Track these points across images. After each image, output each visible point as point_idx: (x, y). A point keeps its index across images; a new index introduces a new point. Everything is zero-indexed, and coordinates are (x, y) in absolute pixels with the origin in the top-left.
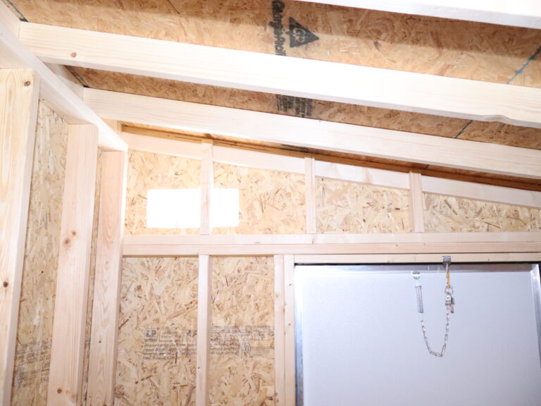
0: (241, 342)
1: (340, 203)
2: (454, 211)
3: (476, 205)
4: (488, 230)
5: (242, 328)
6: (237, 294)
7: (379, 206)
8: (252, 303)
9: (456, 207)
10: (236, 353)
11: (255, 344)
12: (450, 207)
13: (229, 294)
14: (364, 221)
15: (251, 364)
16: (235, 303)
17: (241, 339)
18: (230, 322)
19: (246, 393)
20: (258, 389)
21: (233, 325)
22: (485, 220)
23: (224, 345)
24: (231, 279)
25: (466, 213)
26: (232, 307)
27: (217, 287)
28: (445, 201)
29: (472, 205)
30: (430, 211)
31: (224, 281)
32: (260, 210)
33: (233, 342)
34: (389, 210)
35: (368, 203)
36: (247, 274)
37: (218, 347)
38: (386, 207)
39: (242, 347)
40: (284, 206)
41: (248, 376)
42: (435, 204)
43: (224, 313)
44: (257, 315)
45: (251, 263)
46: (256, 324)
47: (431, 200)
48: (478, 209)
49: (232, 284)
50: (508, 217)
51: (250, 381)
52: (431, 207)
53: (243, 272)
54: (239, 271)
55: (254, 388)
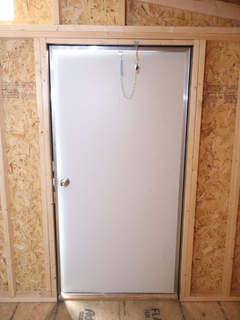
0: (20, 91)
1: (77, 5)
2: (146, 13)
3: (160, 9)
4: (165, 26)
5: (20, 83)
6: (16, 63)
7: (101, 8)
8: (25, 69)
9: (148, 10)
10: (18, 98)
11: (28, 92)
12: (144, 10)
13: (11, 63)
14: (92, 18)
15: (26, 104)
16: (15, 68)
17: (20, 90)
18: (13, 80)
19: (24, 119)
20: (31, 117)
21: (14, 81)
22: (164, 20)
23: (10, 93)
24: (12, 54)
25: (154, 14)
26: (13, 71)
27: (3, 59)
28: (142, 6)
29: (158, 9)
30: (132, 12)
31: (7, 55)
32: (27, 9)
33: (16, 91)
34: (107, 11)
35: (94, 6)
36: (21, 51)
37: (7, 94)
38: (105, 9)
39: (21, 94)
40: (42, 7)
41: (25, 110)
42: (135, 8)
43: (9, 74)
44: (28, 76)
45: (23, 44)
46: (28, 81)
47: (133, 5)
48: (161, 12)
49: (12, 56)
50: (178, 18)
51: (26, 112)
52: (133, 10)
53: (18, 49)
54: (16, 49)
55: (28, 116)
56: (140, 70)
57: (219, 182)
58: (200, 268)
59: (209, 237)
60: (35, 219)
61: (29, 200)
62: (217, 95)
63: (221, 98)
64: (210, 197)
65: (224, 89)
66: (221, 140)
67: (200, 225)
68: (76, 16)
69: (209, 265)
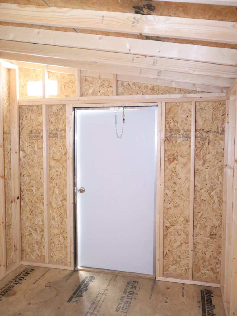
0: (58, 134)
1: (91, 85)
2: (131, 87)
3: (139, 85)
4: (142, 94)
5: (59, 130)
6: (57, 118)
7: (104, 86)
8: (62, 121)
9: (132, 86)
10: (57, 138)
11: (63, 135)
12: (130, 86)
13: (55, 118)
14: (99, 92)
15: (62, 141)
16: (56, 121)
17: (59, 133)
18: (55, 128)
19: (60, 150)
20: (64, 149)
21: (56, 128)
22: (142, 91)
23: (53, 135)
24: (55, 113)
25: (135, 88)
26: (55, 122)
27: (51, 116)
28: (128, 84)
29: (137, 85)
30: (122, 88)
31: (53, 114)
32: (64, 88)
33: (56, 134)
34: (108, 88)
35: (101, 85)
36: (60, 111)
37: (51, 136)
38: (107, 86)
39: (59, 135)
40: (72, 87)
41: (61, 145)
42: (124, 85)
43: (53, 124)
44: (64, 125)
45: (62, 107)
46: (63, 128)
47: (123, 83)
48: (140, 86)
49: (55, 115)
50: (150, 89)
51: (62, 146)
52: (123, 86)
53: (59, 111)
54: (57, 110)
55: (63, 149)
56: (125, 121)
57: (182, 194)
58: (172, 258)
59: (177, 234)
60: (64, 214)
61: (61, 200)
62: (178, 135)
63: (180, 137)
64: (177, 205)
65: (182, 131)
66: (182, 165)
67: (170, 225)
68: (91, 91)
69: (178, 256)
